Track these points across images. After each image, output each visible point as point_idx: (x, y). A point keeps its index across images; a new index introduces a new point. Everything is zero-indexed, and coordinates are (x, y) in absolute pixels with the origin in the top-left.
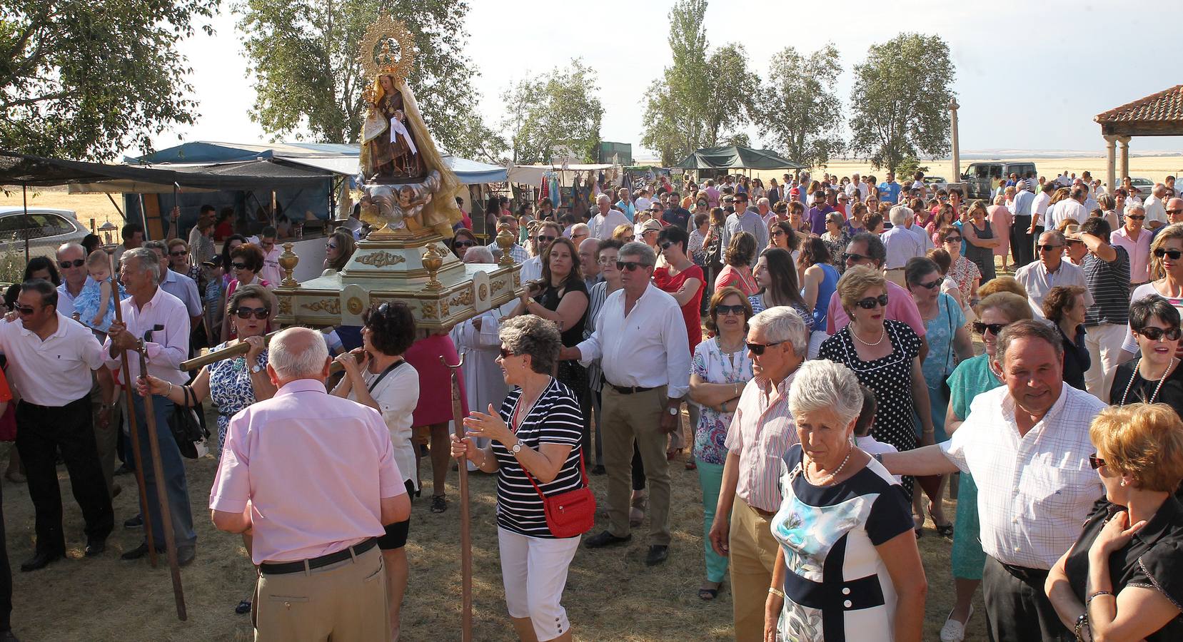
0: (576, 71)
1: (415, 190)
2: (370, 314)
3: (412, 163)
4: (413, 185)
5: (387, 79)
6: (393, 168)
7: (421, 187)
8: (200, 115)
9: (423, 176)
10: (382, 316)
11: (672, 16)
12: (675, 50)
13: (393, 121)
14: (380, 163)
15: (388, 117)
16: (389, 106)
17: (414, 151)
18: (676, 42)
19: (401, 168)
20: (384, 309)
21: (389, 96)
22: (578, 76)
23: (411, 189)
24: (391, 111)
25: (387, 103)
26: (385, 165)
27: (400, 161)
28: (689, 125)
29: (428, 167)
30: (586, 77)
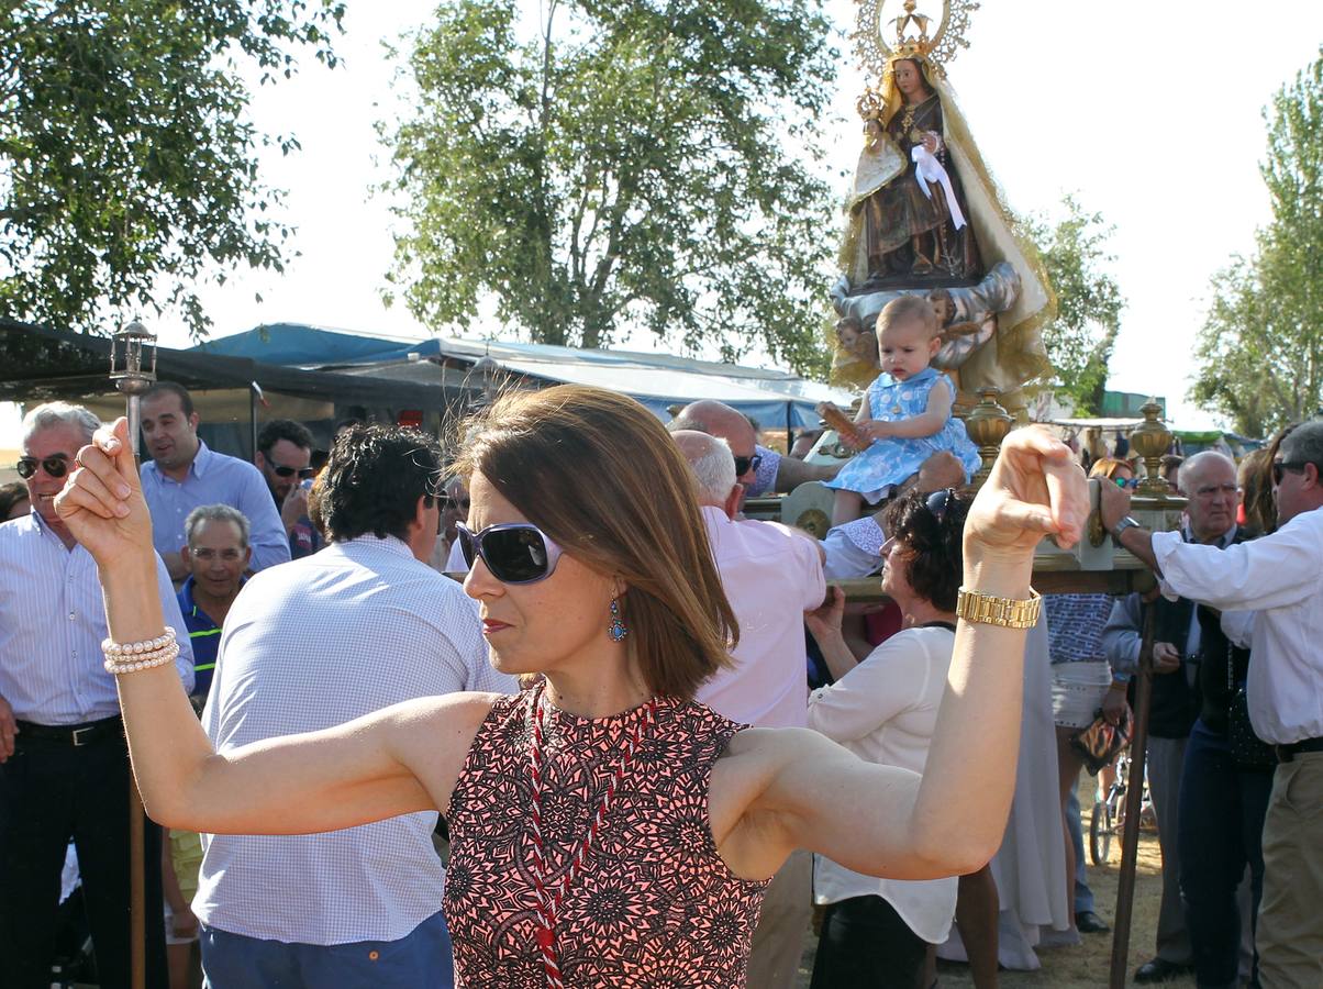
0: (1067, 215)
1: (958, 303)
2: (908, 511)
3: (954, 249)
4: (954, 291)
5: (910, 66)
6: (912, 257)
7: (973, 296)
8: (298, 254)
9: (976, 277)
10: (934, 519)
11: (1273, 114)
12: (1275, 186)
13: (918, 153)
14: (886, 247)
15: (905, 147)
16: (910, 128)
17: (959, 221)
18: (1277, 170)
19: (930, 256)
20: (939, 502)
21: (912, 107)
22: (1069, 230)
23: (950, 298)
24: (915, 136)
25: (907, 122)
26: (896, 252)
27: (928, 240)
28: (1300, 358)
29: (986, 258)
30: (1087, 232)
